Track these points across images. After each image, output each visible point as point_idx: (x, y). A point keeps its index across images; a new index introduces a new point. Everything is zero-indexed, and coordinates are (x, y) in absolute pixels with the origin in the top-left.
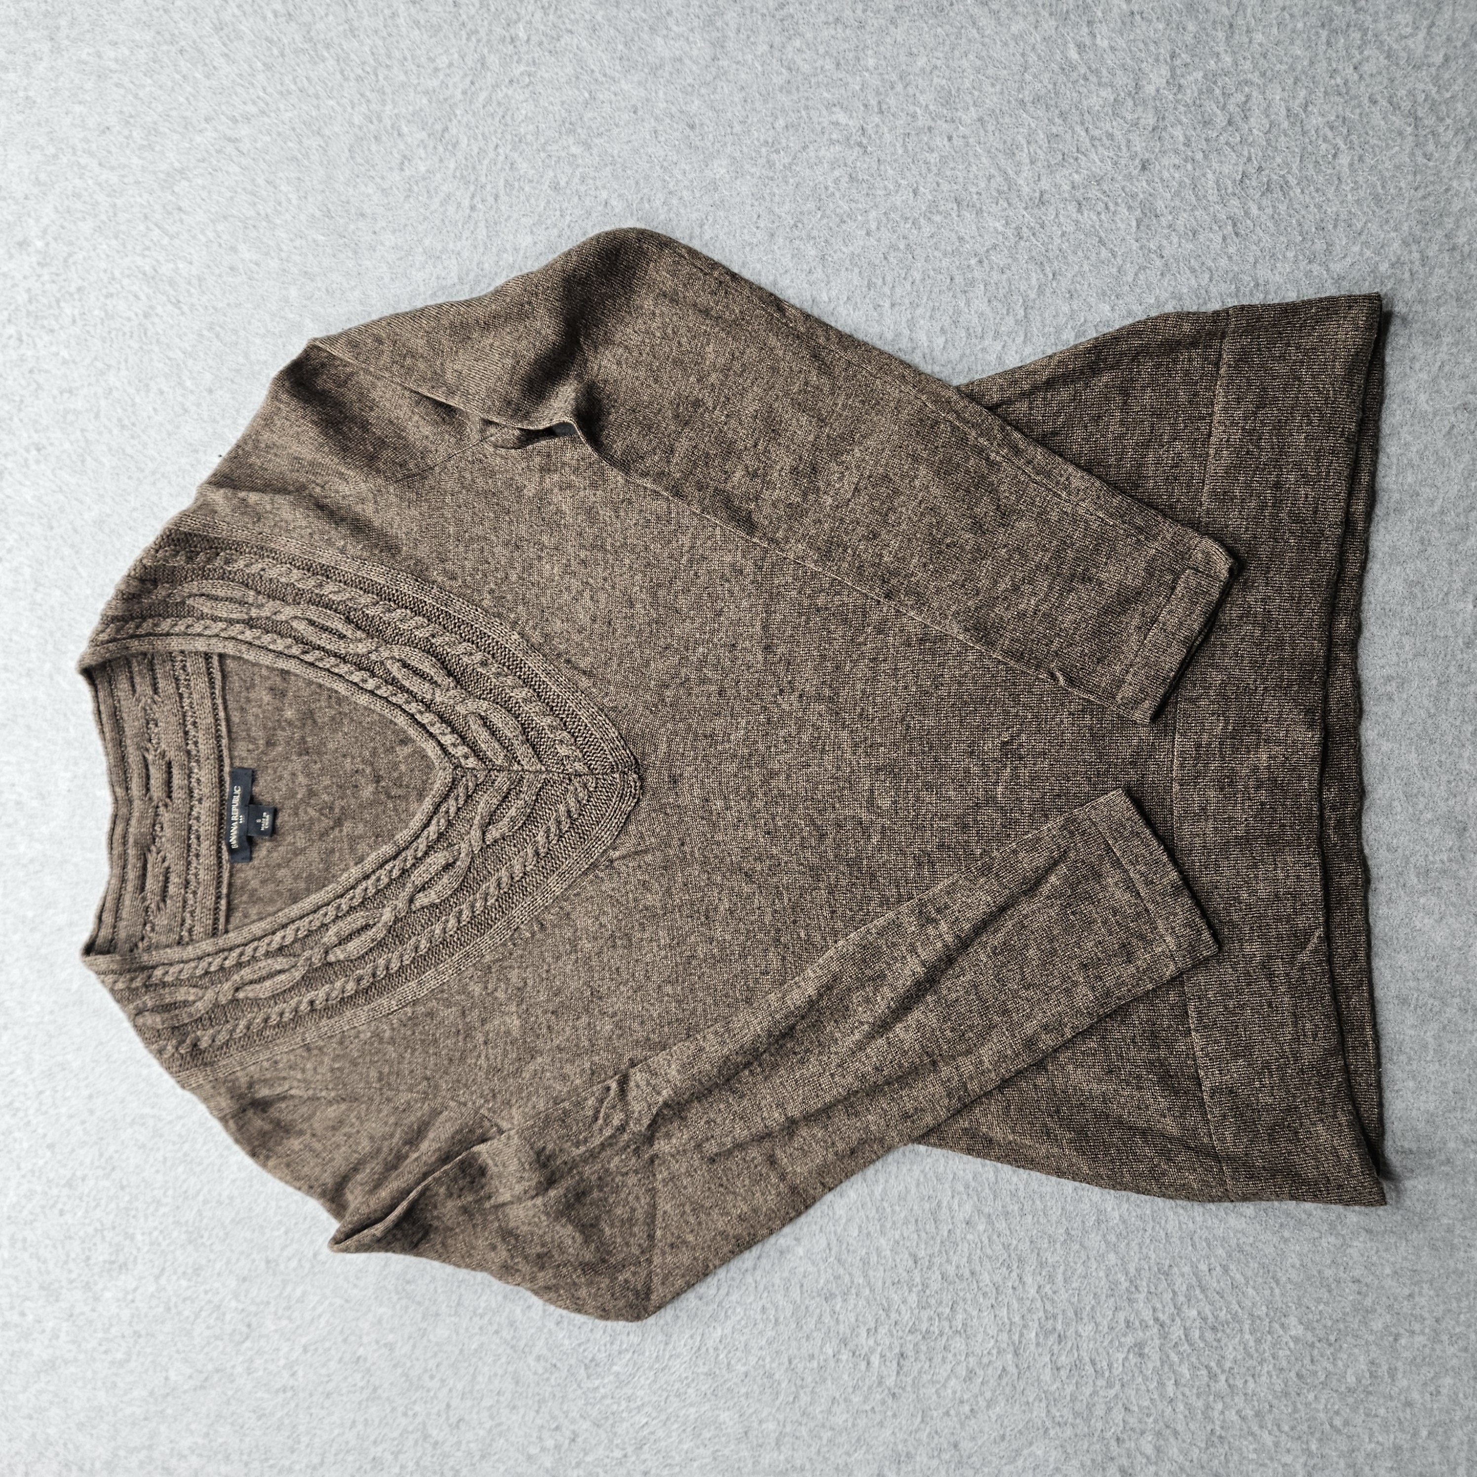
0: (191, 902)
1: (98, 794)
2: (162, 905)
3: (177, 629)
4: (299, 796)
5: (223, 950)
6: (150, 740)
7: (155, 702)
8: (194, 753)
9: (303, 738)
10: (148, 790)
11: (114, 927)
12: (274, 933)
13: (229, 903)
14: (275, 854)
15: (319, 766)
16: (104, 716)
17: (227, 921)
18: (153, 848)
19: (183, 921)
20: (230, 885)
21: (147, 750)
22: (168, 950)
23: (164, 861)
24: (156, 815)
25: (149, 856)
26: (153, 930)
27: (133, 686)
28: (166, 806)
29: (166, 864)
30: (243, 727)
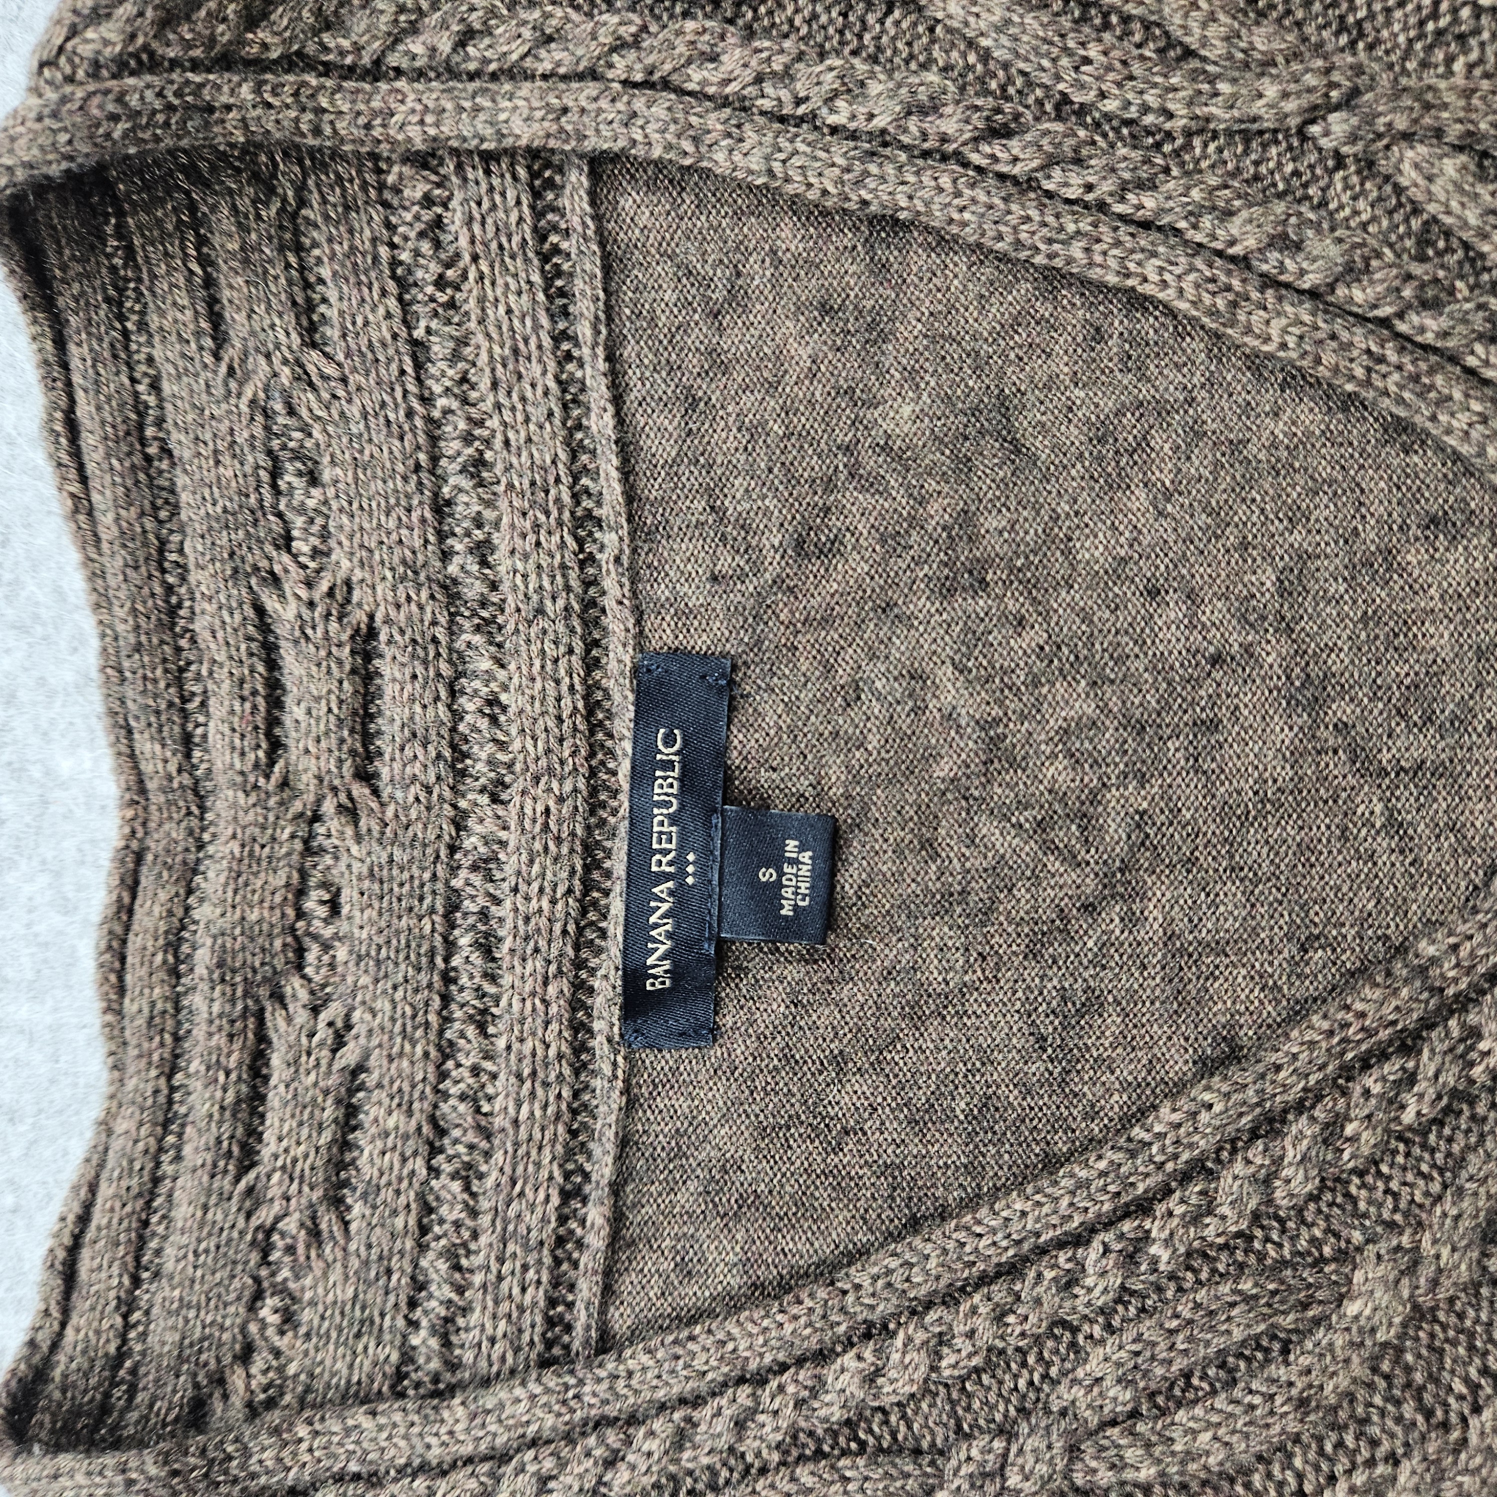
0: (450, 1213)
1: (65, 766)
2: (327, 1221)
3: (416, 46)
4: (943, 769)
5: (601, 1423)
6: (286, 542)
7: (304, 378)
8: (473, 589)
9: (966, 517)
10: (276, 746)
11: (127, 1306)
12: (822, 1356)
13: (617, 1220)
14: (825, 1016)
15: (1034, 636)
16: (89, 440)
17: (608, 1291)
18: (294, 987)
19: (419, 1285)
20: (624, 1142)
21: (274, 580)
22: (359, 1417)
23: (339, 1043)
24: (309, 850)
25: (276, 1020)
26: (288, 1319)
27: (216, 319)
28: (350, 812)
29: (349, 1055)
30: (691, 477)
